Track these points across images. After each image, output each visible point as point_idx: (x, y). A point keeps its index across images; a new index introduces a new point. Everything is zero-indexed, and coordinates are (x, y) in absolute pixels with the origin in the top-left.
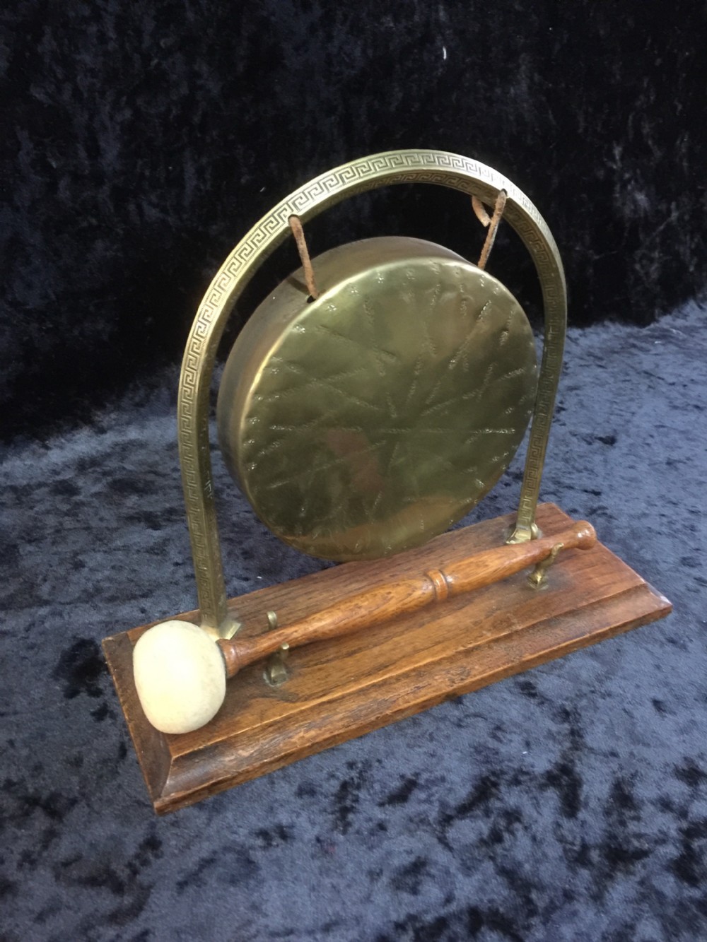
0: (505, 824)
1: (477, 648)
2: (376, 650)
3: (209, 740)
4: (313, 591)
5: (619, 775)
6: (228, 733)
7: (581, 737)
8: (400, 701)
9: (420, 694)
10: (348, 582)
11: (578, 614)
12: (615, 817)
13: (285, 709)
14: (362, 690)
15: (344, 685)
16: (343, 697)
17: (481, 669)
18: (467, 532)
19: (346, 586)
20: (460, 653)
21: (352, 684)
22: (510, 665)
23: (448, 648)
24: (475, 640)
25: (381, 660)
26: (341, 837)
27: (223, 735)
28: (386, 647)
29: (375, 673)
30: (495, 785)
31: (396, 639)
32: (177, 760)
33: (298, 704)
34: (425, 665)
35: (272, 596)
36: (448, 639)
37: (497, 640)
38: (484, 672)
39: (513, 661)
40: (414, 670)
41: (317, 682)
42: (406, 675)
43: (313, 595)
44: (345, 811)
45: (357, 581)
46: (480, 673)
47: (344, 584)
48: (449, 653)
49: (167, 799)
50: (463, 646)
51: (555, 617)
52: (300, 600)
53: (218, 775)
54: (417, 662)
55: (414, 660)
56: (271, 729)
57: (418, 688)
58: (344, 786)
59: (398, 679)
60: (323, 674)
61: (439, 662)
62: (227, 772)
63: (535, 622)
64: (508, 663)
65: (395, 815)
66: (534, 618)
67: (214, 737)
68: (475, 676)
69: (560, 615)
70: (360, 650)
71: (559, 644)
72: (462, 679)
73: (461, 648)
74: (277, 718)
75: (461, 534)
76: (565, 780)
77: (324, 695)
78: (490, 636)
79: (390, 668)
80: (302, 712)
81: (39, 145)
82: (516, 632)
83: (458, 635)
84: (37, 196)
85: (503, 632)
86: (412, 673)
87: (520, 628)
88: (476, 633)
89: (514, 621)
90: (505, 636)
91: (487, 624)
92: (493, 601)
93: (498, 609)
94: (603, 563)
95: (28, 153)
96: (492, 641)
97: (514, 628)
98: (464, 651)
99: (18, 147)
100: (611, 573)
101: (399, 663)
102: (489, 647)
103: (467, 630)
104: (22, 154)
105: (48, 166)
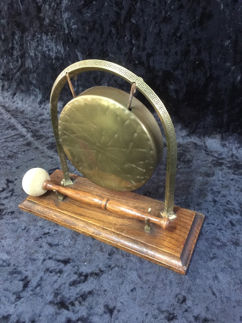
0: (57, 271)
1: (107, 230)
2: (86, 210)
3: (35, 201)
4: (97, 188)
5: (94, 290)
6: (39, 202)
7: (102, 274)
8: (78, 226)
9: (84, 229)
10: (107, 191)
11: (146, 246)
12: (77, 296)
13: (53, 207)
14: (71, 216)
15: (69, 212)
16: (66, 214)
18: (155, 202)
19: (105, 192)
20: (101, 227)
21: (70, 213)
23: (100, 223)
24: (108, 227)
25: (84, 213)
26: (33, 241)
27: (38, 202)
28: (89, 211)
29: (77, 215)
30: (69, 263)
31: (93, 212)
32: (27, 200)
33: (56, 208)
34: (90, 223)
35: (89, 182)
36: (103, 221)
37: (114, 233)
39: (114, 242)
40: (86, 221)
41: (66, 207)
42: (84, 221)
43: (96, 189)
44: (41, 237)
45: (109, 193)
46: (102, 237)
47: (105, 191)
48: (98, 225)
49: (21, 206)
50: (103, 226)
51: (137, 240)
52: (92, 188)
53: (32, 209)
54: (89, 220)
55: (89, 219)
56: (47, 209)
57: (85, 227)
58: (48, 233)
59: (81, 220)
60: (69, 206)
61: (94, 225)
62: (34, 210)
64: (112, 241)
65: (46, 247)
66: (130, 236)
67: (36, 201)
68: (100, 236)
69: (139, 241)
70: (84, 208)
71: (132, 249)
72: (96, 235)
73: (102, 227)
74: (49, 207)
75: (153, 201)
76: (83, 278)
77: (62, 210)
78: (113, 230)
79: (82, 216)
80: (55, 210)
81: (131, 36)
82: (121, 235)
83: (107, 223)
84: (127, 51)
85: (117, 232)
86: (86, 222)
87: (123, 235)
88: (111, 226)
89: (125, 232)
90: (117, 233)
91: (117, 227)
92: (128, 223)
93: (126, 226)
94: (177, 241)
95: (127, 38)
96: (112, 231)
97: (121, 233)
98: (102, 228)
99: (125, 36)
100: (174, 245)
101: (85, 217)
102: (111, 233)
103: (110, 224)
104: (126, 38)
105: (132, 42)
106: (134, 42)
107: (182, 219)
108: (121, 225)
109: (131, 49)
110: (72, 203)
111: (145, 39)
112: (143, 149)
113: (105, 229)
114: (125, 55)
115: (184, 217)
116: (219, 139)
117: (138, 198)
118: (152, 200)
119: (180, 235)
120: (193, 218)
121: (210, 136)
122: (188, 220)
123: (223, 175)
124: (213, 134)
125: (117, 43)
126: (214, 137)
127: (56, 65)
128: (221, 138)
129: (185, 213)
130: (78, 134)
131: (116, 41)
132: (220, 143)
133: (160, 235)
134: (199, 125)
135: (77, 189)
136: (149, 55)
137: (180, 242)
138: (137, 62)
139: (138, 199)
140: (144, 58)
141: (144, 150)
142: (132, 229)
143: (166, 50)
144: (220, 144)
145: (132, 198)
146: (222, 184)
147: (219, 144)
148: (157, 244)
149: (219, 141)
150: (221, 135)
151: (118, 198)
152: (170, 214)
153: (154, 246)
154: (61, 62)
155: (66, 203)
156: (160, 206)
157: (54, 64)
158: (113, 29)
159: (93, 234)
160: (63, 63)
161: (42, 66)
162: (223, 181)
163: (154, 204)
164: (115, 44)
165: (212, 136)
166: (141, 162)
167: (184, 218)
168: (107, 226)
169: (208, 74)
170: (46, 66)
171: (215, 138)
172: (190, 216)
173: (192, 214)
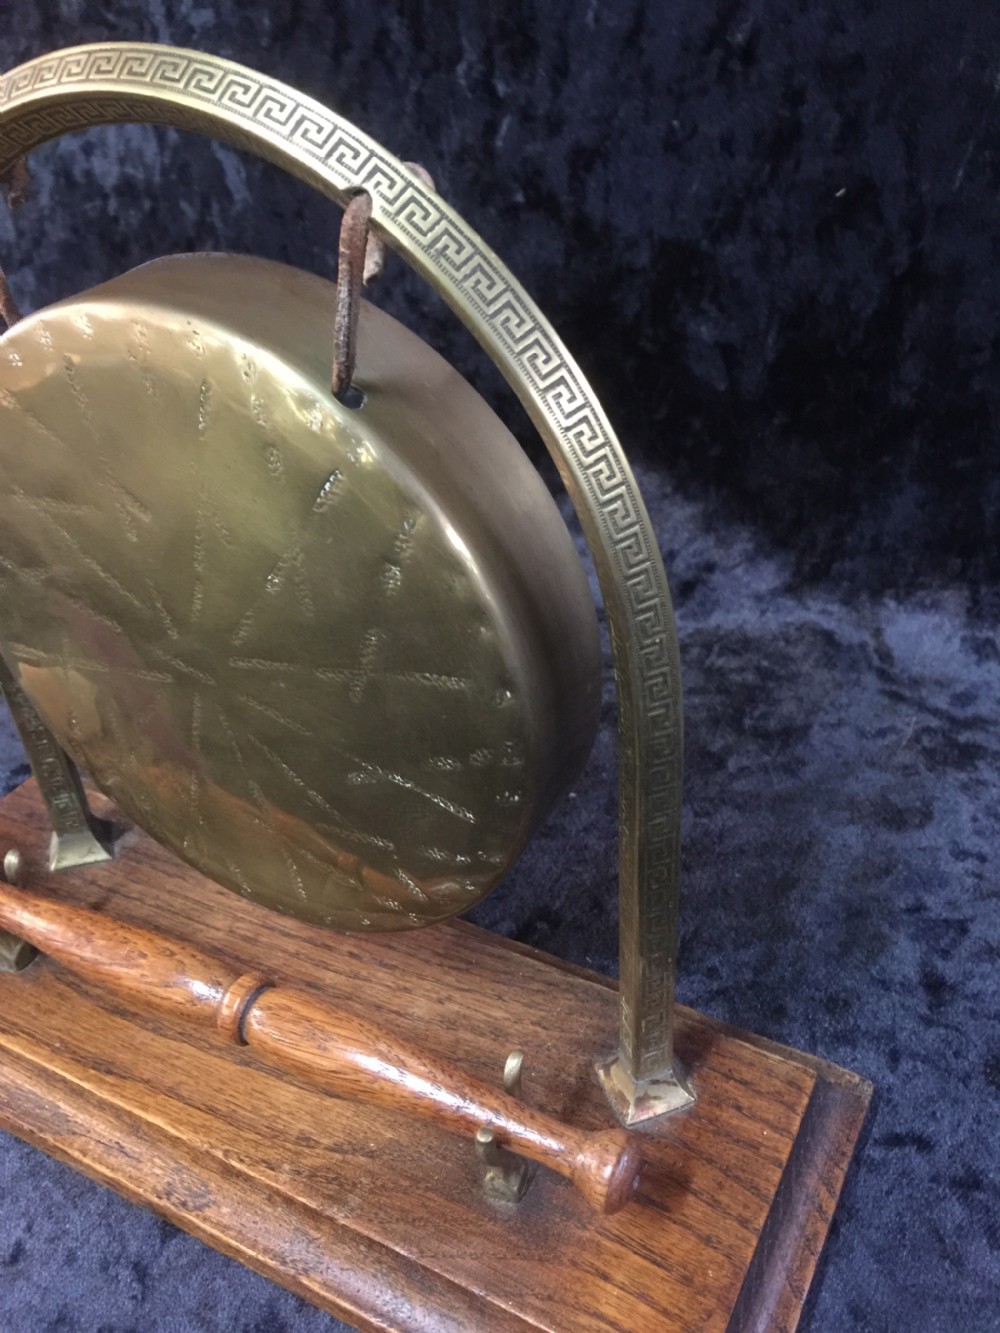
1: (248, 1179)
8: (79, 1141)
9: (112, 1160)
11: (482, 1313)
14: (45, 1070)
15: (40, 1042)
16: (18, 1058)
17: (225, 1221)
18: (571, 989)
20: (214, 1158)
21: (45, 1051)
22: (272, 1263)
23: (207, 1130)
24: (255, 1163)
25: (124, 1057)
29: (85, 1066)
34: (149, 1124)
36: (229, 1119)
37: (289, 1201)
38: (225, 1228)
39: (284, 1263)
40: (130, 1114)
41: (30, 1008)
42: (117, 1113)
46: (217, 1225)
48: (200, 1142)
50: (226, 1153)
51: (425, 1268)
54: (145, 1107)
55: (146, 1099)
57: (121, 1149)
59: (102, 1105)
60: (51, 1002)
61: (175, 1142)
63: (377, 1238)
64: (274, 1257)
66: (385, 1232)
68: (205, 1219)
69: (439, 1276)
72: (184, 1204)
73: (219, 1154)
75: (556, 985)
78: (282, 1183)
79: (110, 1079)
81: (487, 55)
82: (331, 1220)
83: (253, 1128)
84: (470, 140)
85: (310, 1197)
86: (126, 1118)
87: (342, 1222)
88: (273, 1155)
89: (354, 1200)
90: (306, 1208)
91: (312, 1159)
92: (389, 1135)
93: (371, 1155)
94: (687, 1281)
95: (470, 67)
96: (278, 1193)
97: (332, 1211)
98: (221, 1163)
99: (457, 55)
100: (665, 1312)
101: (129, 1083)
102: (269, 1199)
103: (275, 1135)
104: (461, 68)
105: (492, 91)
106: (501, 88)
107: (729, 1116)
108: (336, 1148)
109: (491, 128)
110: (69, 985)
111: (561, 71)
112: (449, 675)
113: (239, 1174)
114: (460, 158)
115: (745, 1103)
116: (957, 615)
117: (473, 957)
118: (556, 975)
119: (707, 1240)
120: (801, 1110)
121: (909, 594)
122: (766, 1122)
123: (984, 822)
124: (923, 587)
125: (419, 97)
126: (928, 602)
127: (122, 222)
128: (969, 611)
129: (747, 1074)
130: (59, 570)
131: (414, 88)
132: (961, 633)
133: (580, 1233)
134: (849, 539)
135: (123, 890)
136: (583, 160)
137: (704, 1290)
138: (520, 198)
139: (468, 967)
140: (557, 176)
141: (453, 683)
142: (406, 1183)
143: (671, 129)
144: (964, 640)
145: (437, 960)
146: (979, 876)
147: (956, 642)
148: (550, 1298)
149: (957, 622)
150: (966, 593)
151: (351, 955)
152: (655, 1082)
153: (531, 1321)
154: (147, 205)
155: (36, 981)
156: (595, 1021)
157: (115, 220)
158: (394, 23)
159: (164, 1203)
160: (154, 211)
161: (57, 233)
162: (982, 858)
163: (565, 1001)
164: (409, 106)
165: (921, 594)
166: (447, 764)
167: (739, 1108)
168: (252, 1151)
169: (902, 257)
170: (75, 230)
171: (936, 606)
172: (777, 1097)
173: (791, 1083)
